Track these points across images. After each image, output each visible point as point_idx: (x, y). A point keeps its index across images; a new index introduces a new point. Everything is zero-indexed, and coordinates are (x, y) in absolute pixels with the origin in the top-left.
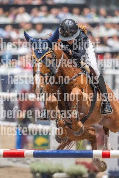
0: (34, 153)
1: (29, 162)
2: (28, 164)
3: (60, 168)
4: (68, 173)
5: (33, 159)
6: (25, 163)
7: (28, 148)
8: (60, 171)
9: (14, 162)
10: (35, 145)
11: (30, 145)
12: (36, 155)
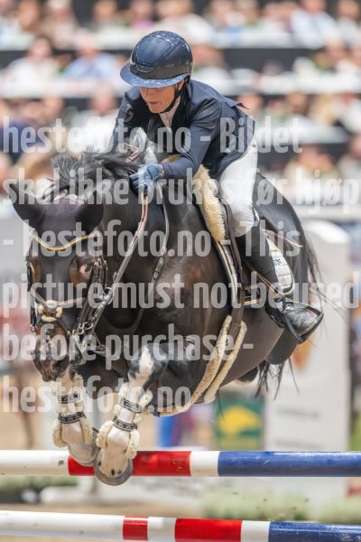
0: (220, 462)
1: (197, 486)
2: (195, 494)
5: (216, 479)
6: (184, 490)
7: (196, 443)
9: (151, 488)
10: (218, 434)
11: (204, 433)
12: (228, 468)
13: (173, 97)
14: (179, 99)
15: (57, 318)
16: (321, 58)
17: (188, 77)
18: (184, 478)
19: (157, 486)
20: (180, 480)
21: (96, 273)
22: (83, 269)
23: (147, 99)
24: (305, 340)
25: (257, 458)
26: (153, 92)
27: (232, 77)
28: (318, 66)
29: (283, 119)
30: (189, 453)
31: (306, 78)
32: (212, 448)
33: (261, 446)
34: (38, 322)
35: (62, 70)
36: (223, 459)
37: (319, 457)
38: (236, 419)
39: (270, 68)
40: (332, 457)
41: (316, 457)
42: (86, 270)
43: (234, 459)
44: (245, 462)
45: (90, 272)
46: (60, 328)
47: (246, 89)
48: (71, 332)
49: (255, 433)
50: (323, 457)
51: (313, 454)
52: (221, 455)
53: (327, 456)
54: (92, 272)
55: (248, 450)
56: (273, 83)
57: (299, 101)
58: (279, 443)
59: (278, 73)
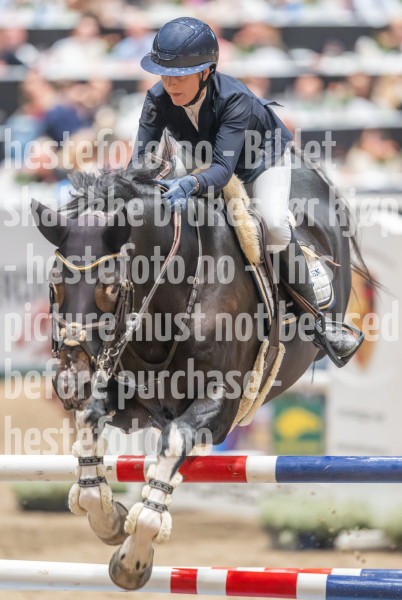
0: (277, 467)
1: (255, 493)
2: (252, 501)
3: (361, 515)
4: (388, 533)
5: (273, 485)
6: (239, 497)
7: (253, 447)
8: (363, 526)
9: (205, 495)
10: (277, 437)
11: (262, 436)
12: (287, 473)
13: (197, 88)
14: (205, 91)
15: (81, 342)
16: (385, 38)
17: (213, 67)
18: (240, 484)
19: (211, 493)
20: (236, 487)
21: (123, 294)
22: (109, 291)
23: (170, 90)
24: (346, 363)
25: (318, 463)
26: (175, 81)
27: (291, 58)
28: (381, 46)
29: (345, 102)
30: (246, 457)
31: (369, 58)
32: (270, 453)
33: (323, 450)
34: (60, 346)
35: (110, 50)
36: (280, 463)
37: (383, 461)
38: (296, 421)
39: (331, 48)
40: (397, 462)
41: (379, 462)
42: (113, 292)
43: (293, 464)
44: (304, 468)
45: (117, 293)
46: (83, 353)
47: (306, 70)
48: (96, 357)
49: (316, 436)
50: (387, 462)
51: (376, 459)
52: (279, 460)
53: (392, 461)
54: (120, 293)
55: (308, 454)
56: (334, 64)
57: (361, 83)
58: (341, 446)
59: (339, 54)
